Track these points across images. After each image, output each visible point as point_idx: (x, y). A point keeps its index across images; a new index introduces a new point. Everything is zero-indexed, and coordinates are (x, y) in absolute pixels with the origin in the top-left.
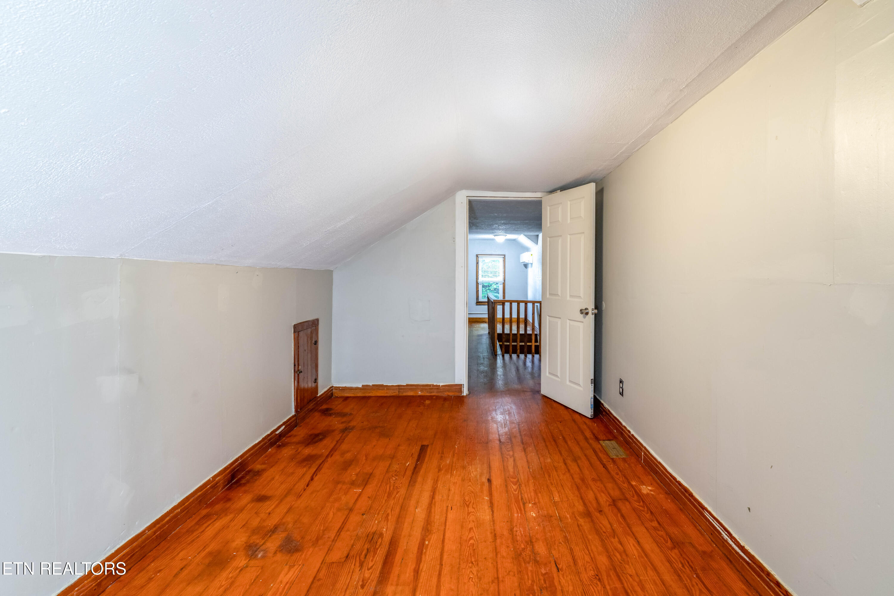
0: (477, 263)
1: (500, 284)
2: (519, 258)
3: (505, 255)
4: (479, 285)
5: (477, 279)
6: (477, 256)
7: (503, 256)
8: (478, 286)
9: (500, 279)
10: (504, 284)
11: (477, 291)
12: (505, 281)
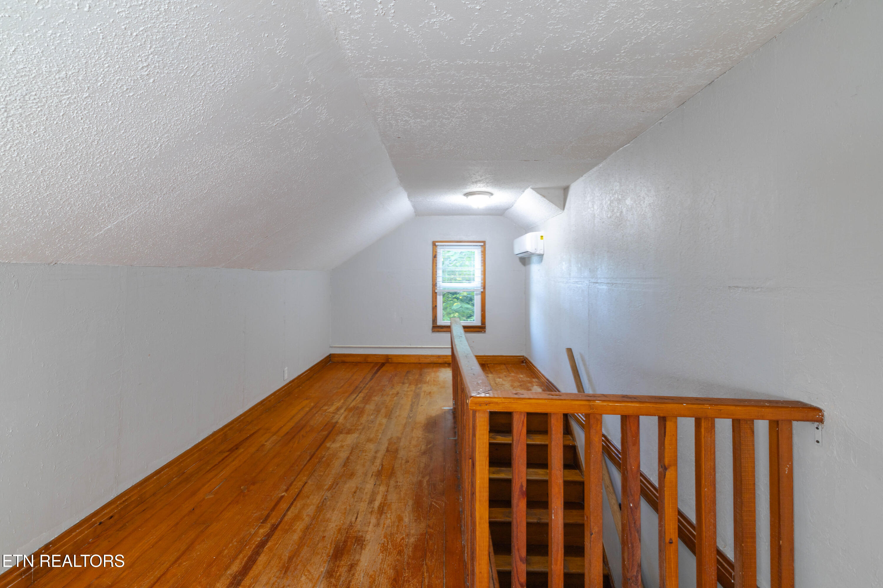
0: (435, 257)
1: (477, 294)
2: (511, 247)
3: (484, 242)
4: (438, 297)
5: (434, 285)
6: (434, 244)
7: (482, 244)
8: (436, 298)
9: (476, 284)
10: (483, 294)
11: (435, 308)
12: (484, 288)
